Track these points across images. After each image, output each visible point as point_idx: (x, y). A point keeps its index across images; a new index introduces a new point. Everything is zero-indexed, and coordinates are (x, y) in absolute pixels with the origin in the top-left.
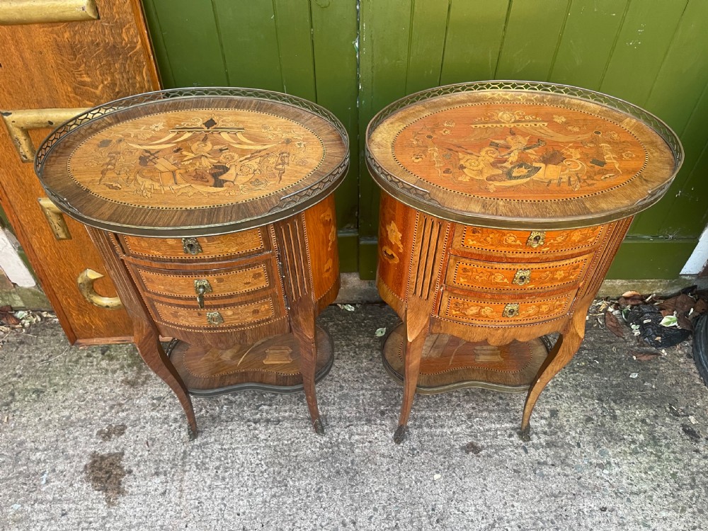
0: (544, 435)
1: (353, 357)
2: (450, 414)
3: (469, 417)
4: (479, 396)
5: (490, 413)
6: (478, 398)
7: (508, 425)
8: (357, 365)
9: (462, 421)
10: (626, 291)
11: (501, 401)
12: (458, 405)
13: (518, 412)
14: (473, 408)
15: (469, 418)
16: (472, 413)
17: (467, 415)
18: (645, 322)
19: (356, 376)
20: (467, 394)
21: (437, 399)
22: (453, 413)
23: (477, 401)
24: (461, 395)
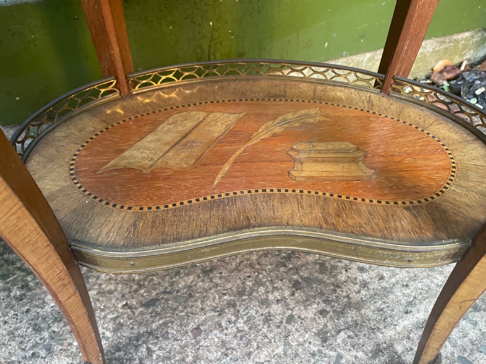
0: (477, 314)
1: (20, 299)
2: (280, 350)
3: (324, 336)
4: (321, 282)
5: (359, 310)
6: (321, 287)
7: (406, 323)
8: (32, 314)
9: (313, 355)
10: (437, 61)
11: (365, 276)
12: (291, 319)
13: (407, 286)
14: (323, 313)
15: (325, 340)
16: (326, 325)
17: (317, 334)
18: (478, 92)
19: (30, 345)
20: (296, 285)
21: (241, 324)
22: (287, 344)
23: (322, 294)
24: (287, 293)
